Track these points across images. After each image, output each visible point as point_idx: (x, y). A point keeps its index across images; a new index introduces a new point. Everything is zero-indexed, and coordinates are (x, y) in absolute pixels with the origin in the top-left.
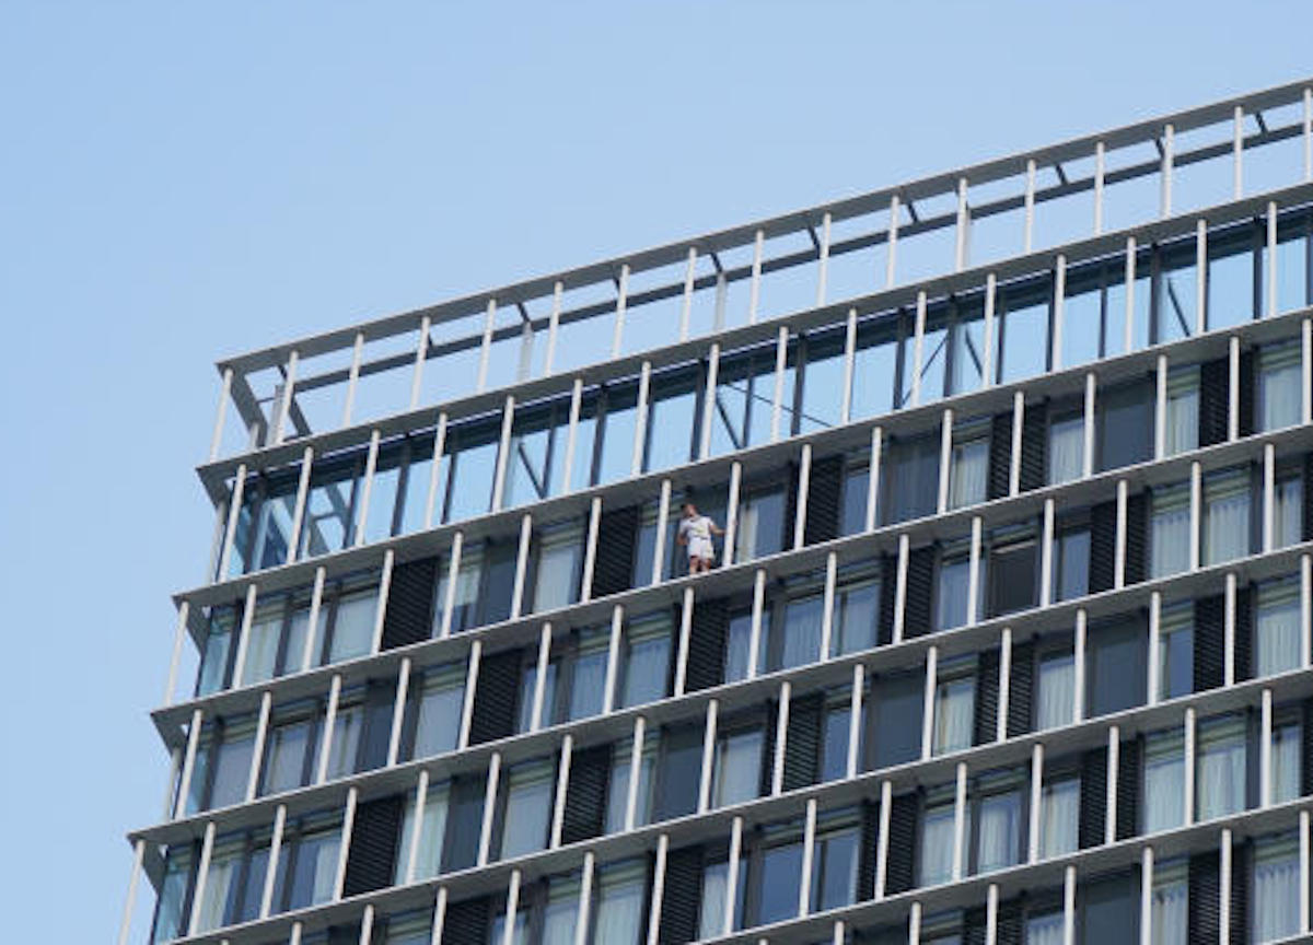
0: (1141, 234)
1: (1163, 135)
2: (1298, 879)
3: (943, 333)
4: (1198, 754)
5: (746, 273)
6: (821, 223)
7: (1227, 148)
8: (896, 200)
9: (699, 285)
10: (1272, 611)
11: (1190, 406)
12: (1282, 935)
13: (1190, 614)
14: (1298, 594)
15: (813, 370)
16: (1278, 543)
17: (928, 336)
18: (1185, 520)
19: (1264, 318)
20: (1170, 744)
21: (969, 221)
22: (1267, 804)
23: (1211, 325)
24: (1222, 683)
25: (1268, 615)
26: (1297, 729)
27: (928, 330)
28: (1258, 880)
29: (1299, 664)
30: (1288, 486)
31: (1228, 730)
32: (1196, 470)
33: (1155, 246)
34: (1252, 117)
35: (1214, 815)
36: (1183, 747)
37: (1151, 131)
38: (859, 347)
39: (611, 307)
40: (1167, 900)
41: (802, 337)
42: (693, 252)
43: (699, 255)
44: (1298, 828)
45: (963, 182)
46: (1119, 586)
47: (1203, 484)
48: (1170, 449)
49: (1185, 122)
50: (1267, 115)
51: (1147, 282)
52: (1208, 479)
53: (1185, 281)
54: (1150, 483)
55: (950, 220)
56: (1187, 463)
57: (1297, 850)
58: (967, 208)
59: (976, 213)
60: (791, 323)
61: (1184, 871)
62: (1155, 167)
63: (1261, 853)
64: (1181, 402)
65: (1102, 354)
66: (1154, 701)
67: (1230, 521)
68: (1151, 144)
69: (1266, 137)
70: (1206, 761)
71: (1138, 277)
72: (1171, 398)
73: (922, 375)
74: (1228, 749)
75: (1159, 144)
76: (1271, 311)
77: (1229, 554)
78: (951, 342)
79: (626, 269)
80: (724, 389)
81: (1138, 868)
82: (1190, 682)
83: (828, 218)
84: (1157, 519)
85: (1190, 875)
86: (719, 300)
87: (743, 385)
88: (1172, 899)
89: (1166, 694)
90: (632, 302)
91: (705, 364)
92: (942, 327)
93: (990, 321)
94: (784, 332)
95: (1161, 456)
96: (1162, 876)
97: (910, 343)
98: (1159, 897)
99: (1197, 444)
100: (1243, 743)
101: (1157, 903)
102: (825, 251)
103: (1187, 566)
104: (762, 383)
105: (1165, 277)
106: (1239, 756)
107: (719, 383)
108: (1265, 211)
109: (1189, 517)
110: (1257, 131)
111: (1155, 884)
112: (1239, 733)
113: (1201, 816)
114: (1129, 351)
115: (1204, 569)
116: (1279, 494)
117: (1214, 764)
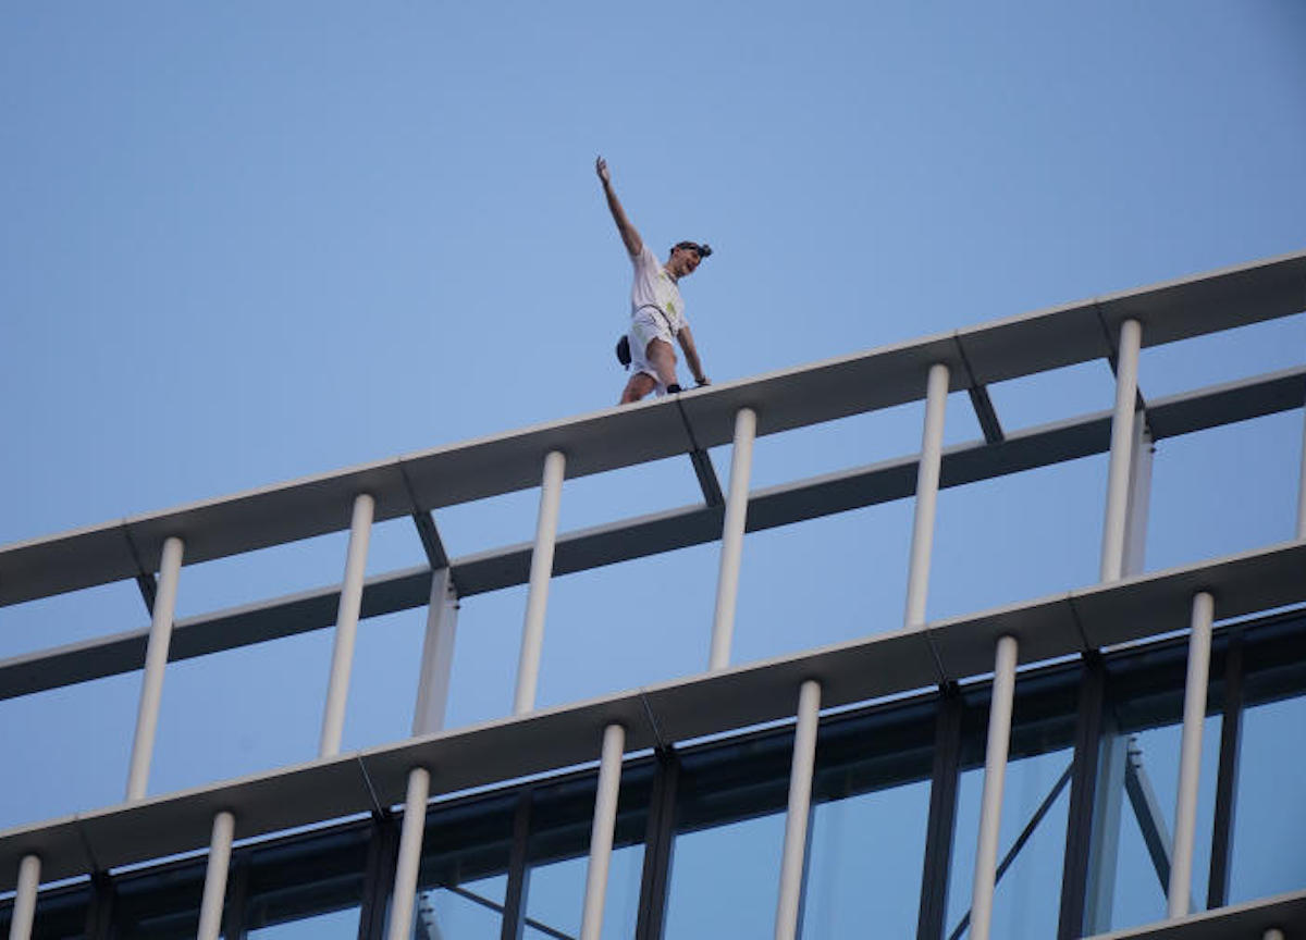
3: (1063, 759)
5: (510, 570)
6: (727, 437)
8: (939, 377)
9: (383, 598)
15: (693, 850)
17: (1021, 764)
21: (1145, 447)
27: (1020, 747)
38: (827, 789)
39: (126, 655)
41: (666, 755)
42: (364, 507)
43: (379, 516)
45: (1131, 333)
55: (1091, 438)
58: (1140, 404)
59: (1163, 422)
60: (637, 715)
73: (1000, 873)
78: (1083, 785)
79: (173, 551)
80: (437, 897)
83: (746, 422)
86: (435, 644)
87: (495, 887)
90: (191, 641)
91: (389, 827)
92: (1056, 744)
93: (1199, 728)
94: (614, 739)
97: (968, 780)
102: (736, 515)
104: (549, 885)
107: (425, 881)
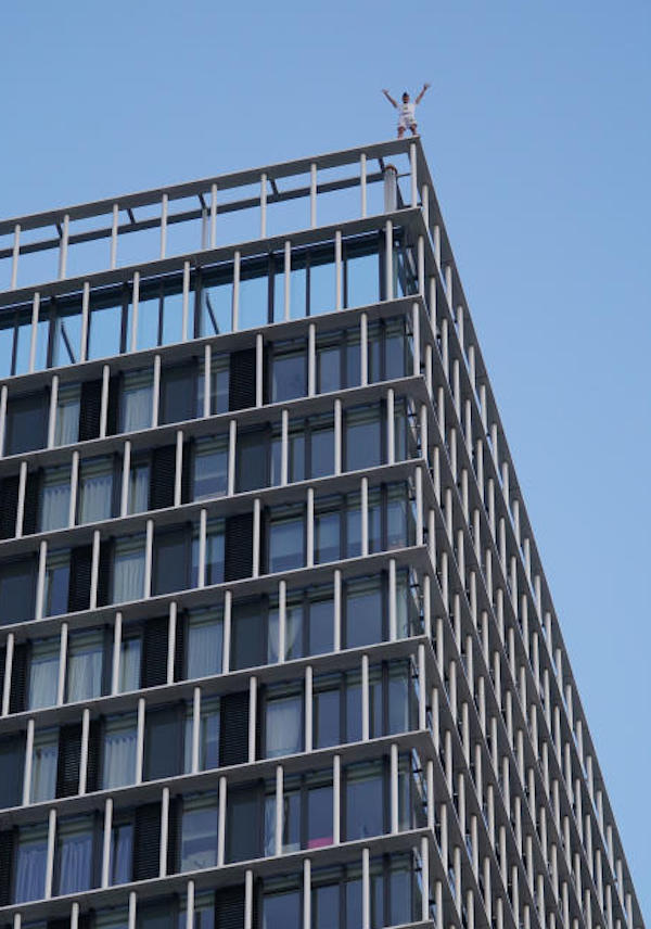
0: (44, 290)
1: (63, 221)
2: (136, 746)
4: (69, 656)
7: (107, 233)
10: (124, 558)
11: (73, 412)
12: (123, 784)
13: (67, 558)
14: (144, 547)
16: (131, 510)
18: (66, 491)
19: (128, 353)
20: (51, 648)
22: (115, 693)
23: (91, 354)
24: (88, 607)
25: (121, 561)
26: (139, 642)
28: (107, 746)
29: (142, 596)
30: (140, 471)
31: (89, 640)
32: (76, 457)
33: (53, 299)
34: (125, 212)
35: (78, 699)
36: (59, 650)
37: (54, 218)
40: (43, 756)
44: (137, 711)
46: (19, 535)
47: (80, 468)
48: (58, 441)
49: (79, 213)
50: (135, 211)
51: (46, 324)
52: (84, 464)
53: (74, 325)
54: (43, 464)
56: (70, 451)
57: (136, 726)
61: (55, 737)
62: (55, 244)
63: (110, 727)
64: (67, 410)
65: (13, 373)
66: (39, 617)
67: (98, 494)
68: (53, 228)
69: (133, 227)
70: (75, 661)
71: (41, 319)
72: (60, 406)
74: (90, 653)
75: (59, 228)
76: (133, 348)
77: (97, 516)
81: (24, 734)
82: (65, 606)
84: (46, 489)
85: (60, 739)
88: (46, 755)
89: (48, 613)
95: (51, 446)
96: (40, 740)
98: (37, 754)
99: (77, 439)
100: (101, 649)
101: (36, 758)
103: (67, 524)
105: (60, 321)
106: (98, 658)
108: (132, 278)
109: (69, 489)
110: (128, 222)
111: (35, 745)
112: (99, 642)
113: (70, 699)
114: (32, 371)
115: (79, 526)
116: (133, 477)
117: (80, 663)
